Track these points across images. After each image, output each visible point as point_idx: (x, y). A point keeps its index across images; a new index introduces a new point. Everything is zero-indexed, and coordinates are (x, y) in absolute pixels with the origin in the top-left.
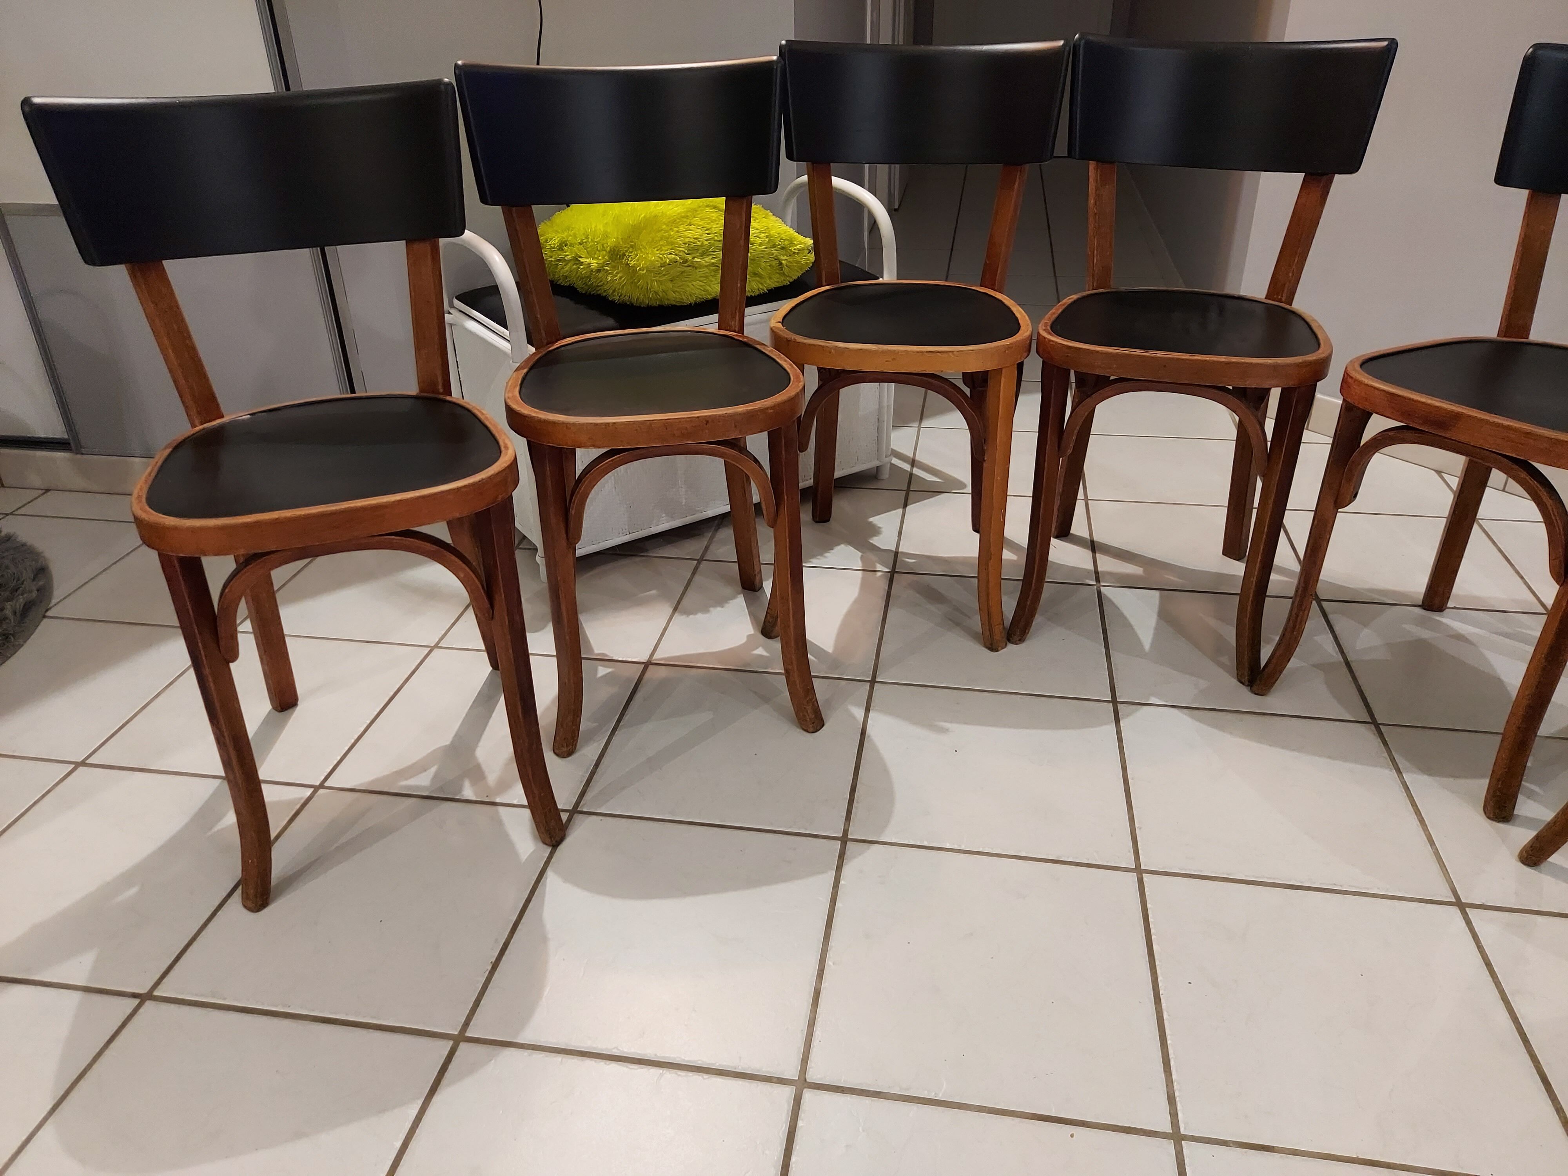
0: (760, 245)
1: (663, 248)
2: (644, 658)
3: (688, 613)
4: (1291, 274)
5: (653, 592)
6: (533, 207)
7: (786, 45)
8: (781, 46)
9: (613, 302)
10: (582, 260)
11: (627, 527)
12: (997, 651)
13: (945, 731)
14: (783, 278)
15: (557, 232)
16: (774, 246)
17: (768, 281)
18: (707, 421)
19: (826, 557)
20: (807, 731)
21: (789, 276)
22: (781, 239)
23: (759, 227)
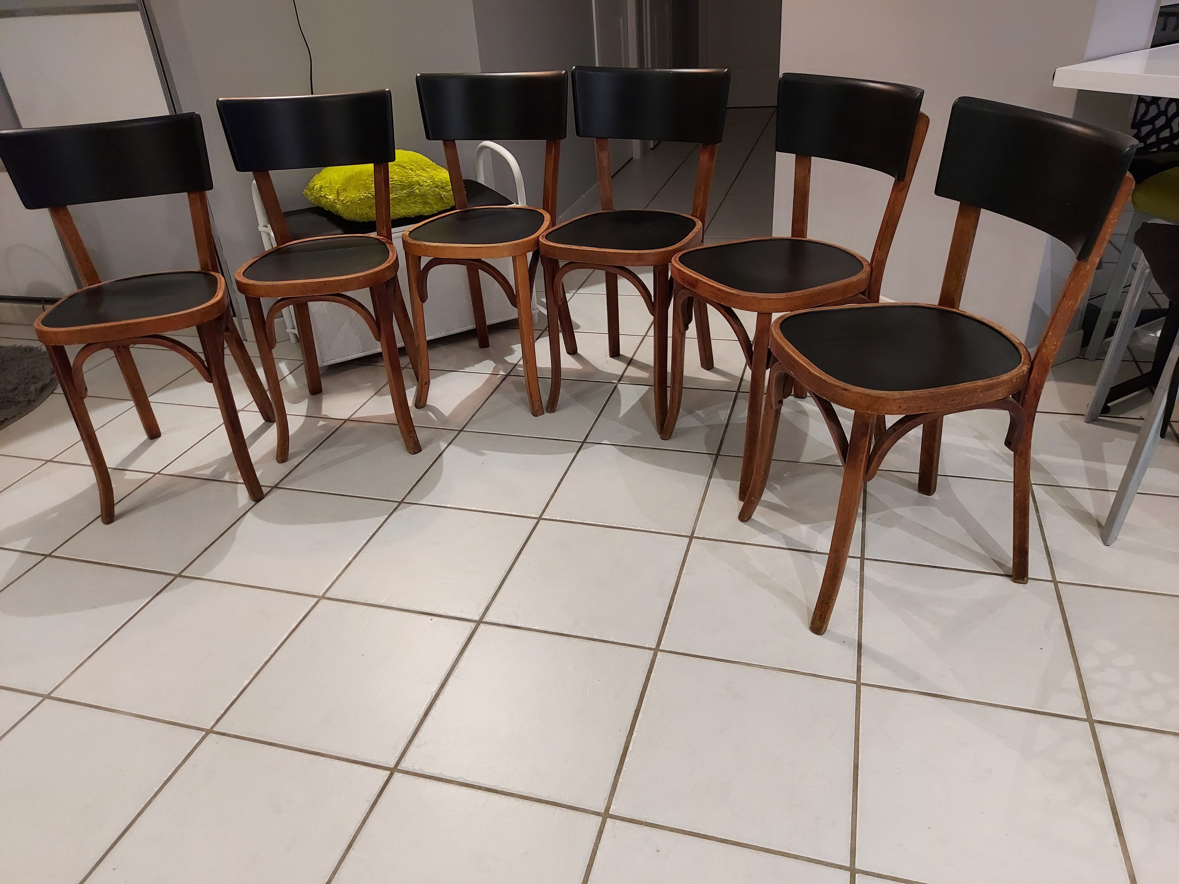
0: (427, 186)
1: (360, 190)
2: (346, 417)
3: (381, 395)
4: (700, 202)
5: (369, 384)
6: (270, 171)
7: (419, 76)
8: (417, 77)
9: (345, 219)
10: (327, 196)
11: (361, 348)
12: (537, 416)
13: (483, 454)
14: (444, 205)
15: (319, 180)
16: (437, 187)
17: (436, 206)
18: (325, 283)
19: (474, 367)
20: (410, 453)
21: (448, 204)
22: (442, 182)
23: (426, 176)
